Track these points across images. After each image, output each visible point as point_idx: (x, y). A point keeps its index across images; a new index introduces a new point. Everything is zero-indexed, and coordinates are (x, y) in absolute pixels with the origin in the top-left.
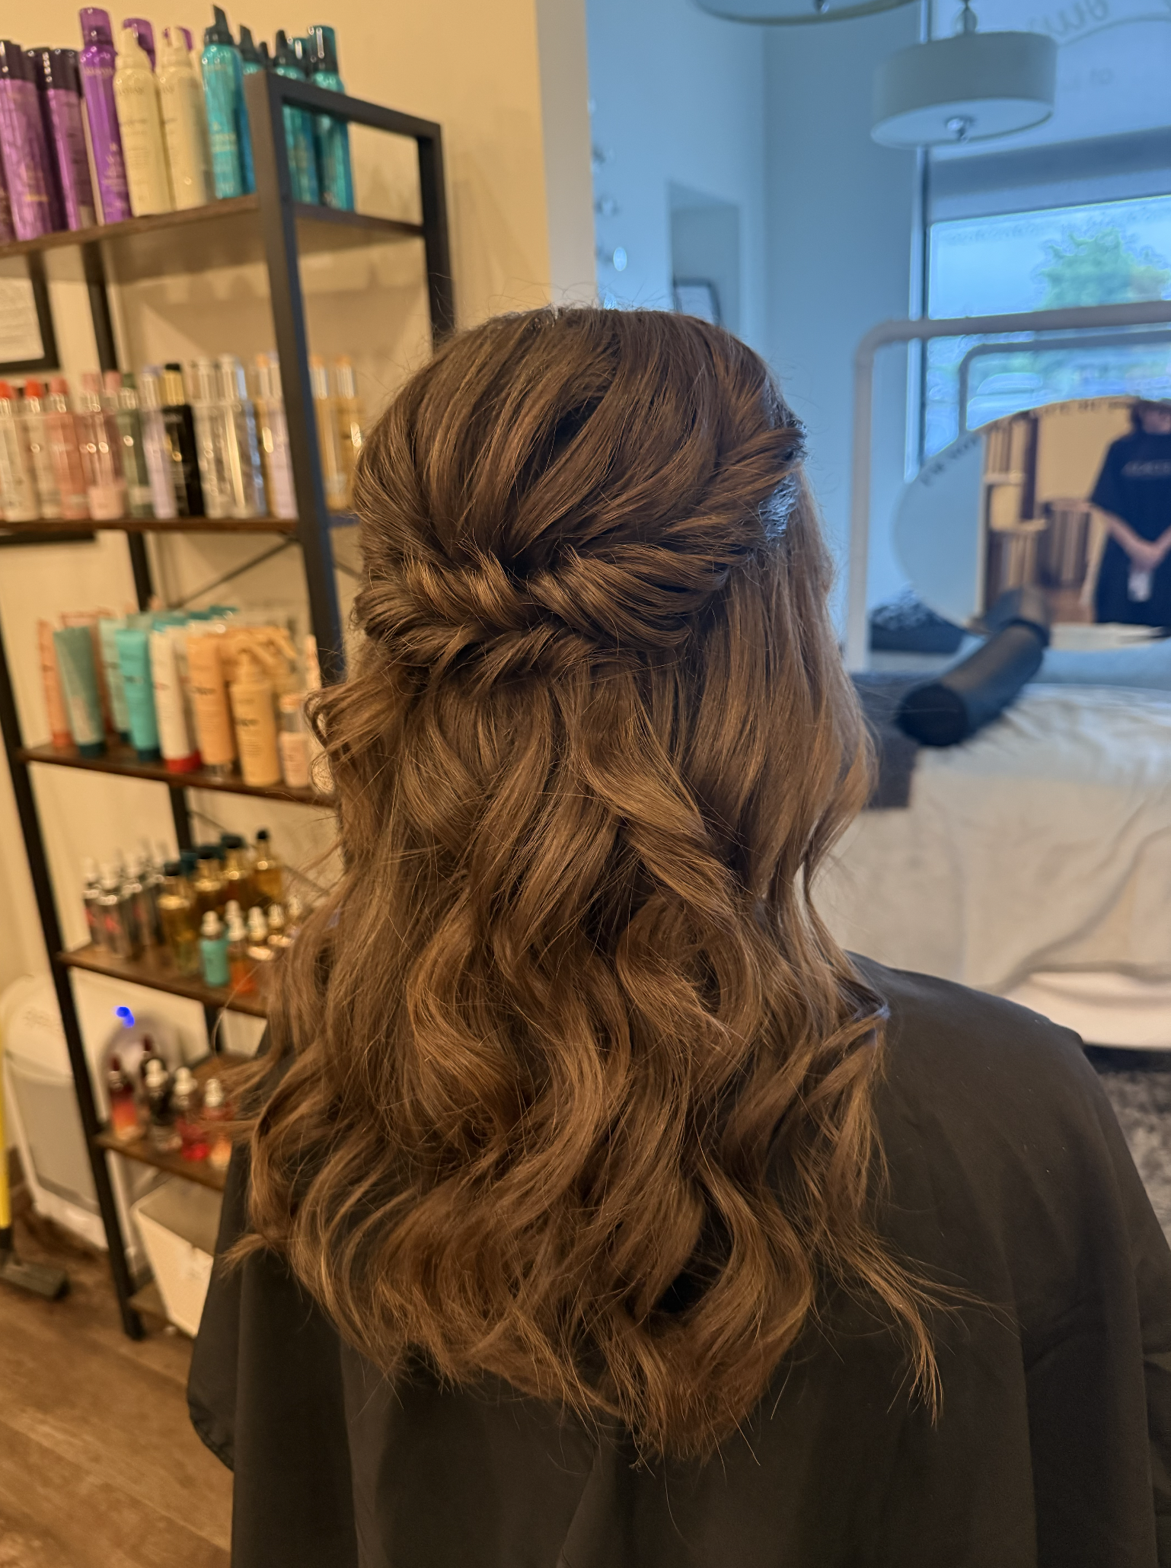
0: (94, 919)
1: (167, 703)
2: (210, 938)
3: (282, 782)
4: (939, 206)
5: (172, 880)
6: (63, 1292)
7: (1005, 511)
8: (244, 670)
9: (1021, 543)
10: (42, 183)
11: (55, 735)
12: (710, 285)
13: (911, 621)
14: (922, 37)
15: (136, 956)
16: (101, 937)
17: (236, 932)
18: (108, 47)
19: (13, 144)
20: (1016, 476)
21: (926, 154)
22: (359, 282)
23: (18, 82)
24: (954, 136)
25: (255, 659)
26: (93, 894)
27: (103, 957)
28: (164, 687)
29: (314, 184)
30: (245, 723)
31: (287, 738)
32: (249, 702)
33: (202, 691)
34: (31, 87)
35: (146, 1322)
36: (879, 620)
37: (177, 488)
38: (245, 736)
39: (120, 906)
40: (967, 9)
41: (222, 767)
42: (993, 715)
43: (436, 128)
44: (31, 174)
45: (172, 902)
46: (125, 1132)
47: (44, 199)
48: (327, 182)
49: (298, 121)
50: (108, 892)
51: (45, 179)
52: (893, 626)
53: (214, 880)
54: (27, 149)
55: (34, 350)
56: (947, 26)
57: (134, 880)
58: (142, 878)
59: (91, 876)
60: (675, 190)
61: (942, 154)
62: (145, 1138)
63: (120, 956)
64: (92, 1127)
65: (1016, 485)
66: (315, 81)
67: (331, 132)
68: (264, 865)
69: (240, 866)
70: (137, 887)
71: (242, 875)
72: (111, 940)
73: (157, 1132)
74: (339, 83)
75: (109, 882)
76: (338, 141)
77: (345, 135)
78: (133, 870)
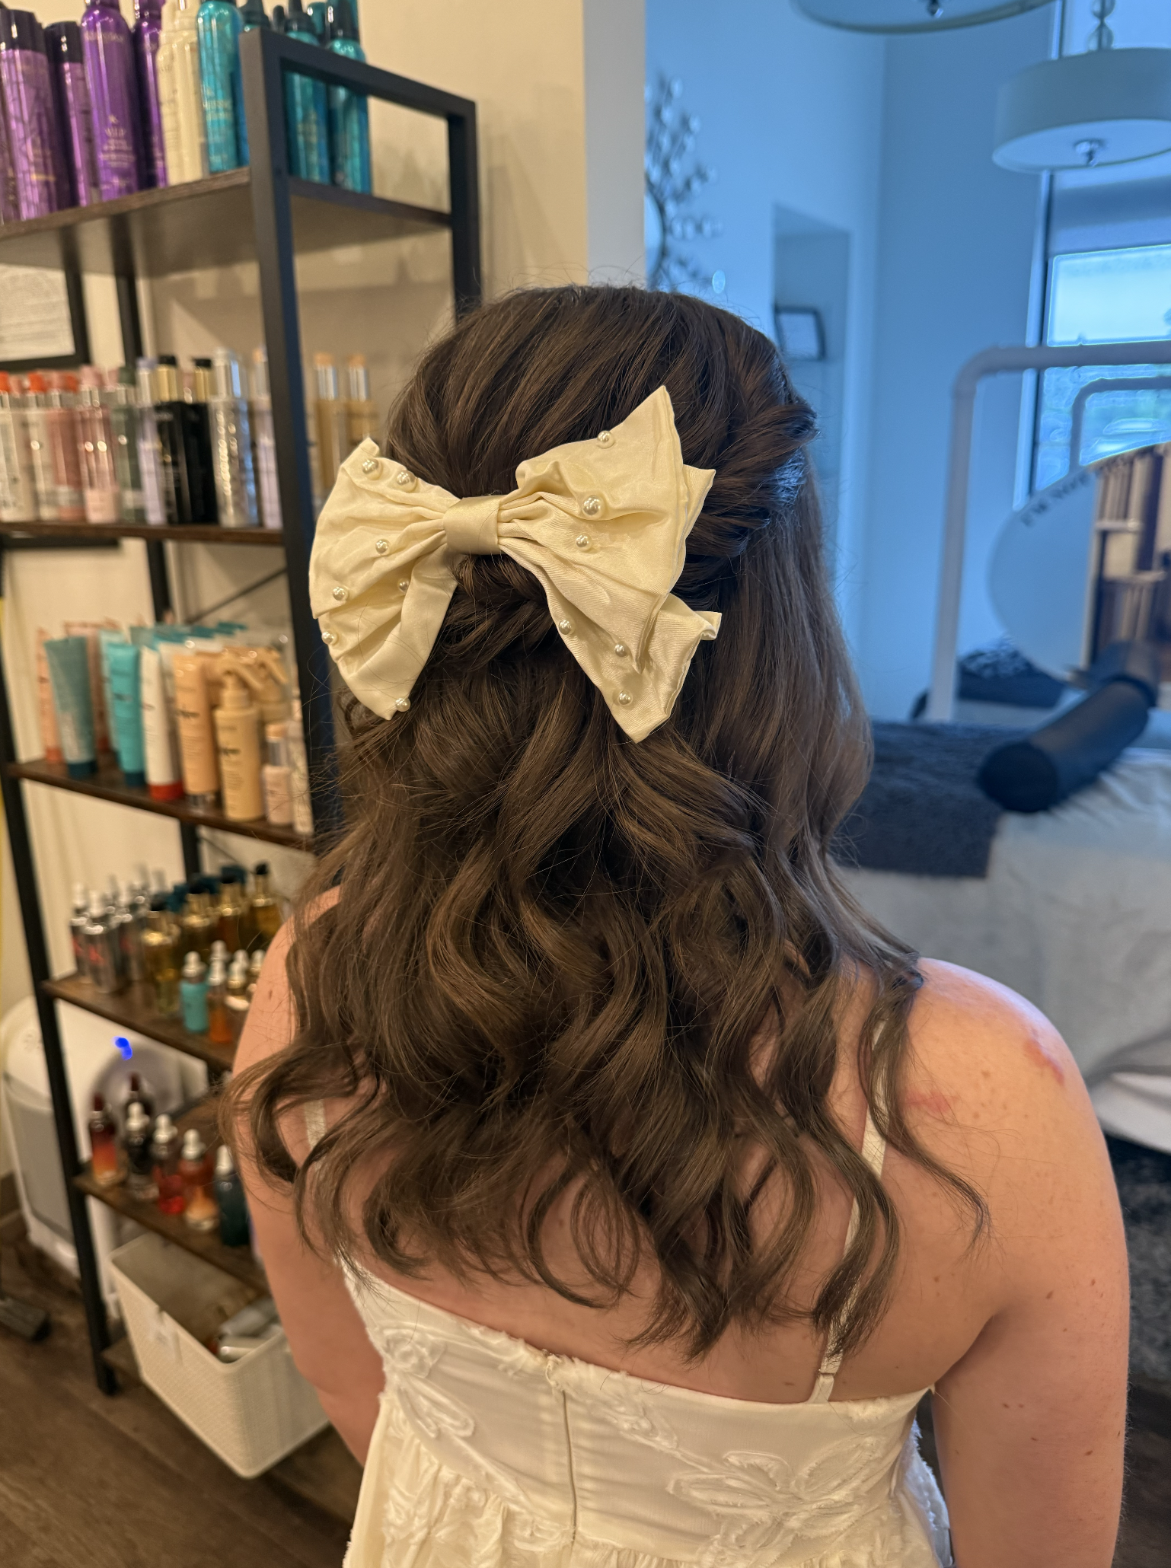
0: (80, 950)
1: (153, 723)
2: (190, 980)
3: (263, 819)
4: (1061, 237)
5: (155, 914)
6: (44, 1332)
7: (1121, 557)
8: (230, 694)
9: (1136, 594)
10: (49, 162)
11: (49, 751)
12: (816, 313)
13: (1007, 670)
14: (1054, 55)
15: (122, 990)
16: (87, 969)
17: (217, 977)
18: (113, 11)
19: (20, 119)
20: (1133, 523)
21: (1052, 179)
22: (388, 277)
23: (29, 53)
24: (1083, 160)
25: (244, 684)
26: (81, 921)
27: (87, 990)
28: (151, 707)
29: (325, 162)
30: (227, 752)
31: (270, 771)
32: (232, 729)
33: (186, 715)
34: (42, 58)
35: (120, 1379)
36: (973, 667)
37: (167, 493)
38: (227, 765)
39: (107, 936)
40: (1102, 26)
41: (203, 796)
42: (1088, 780)
43: (470, 106)
44: (39, 151)
45: (154, 938)
46: (104, 1176)
47: (52, 179)
48: (340, 160)
49: (310, 91)
50: (95, 921)
51: (53, 157)
52: (988, 673)
53: (203, 917)
54: (34, 124)
55: (65, 346)
56: (1080, 41)
57: (124, 910)
58: (133, 907)
59: (79, 902)
60: (781, 214)
61: (1069, 181)
62: (123, 1184)
63: (104, 990)
64: (72, 1166)
65: (1135, 533)
66: (332, 48)
67: (348, 104)
68: (261, 901)
69: (234, 903)
70: (128, 918)
71: (236, 912)
72: (95, 972)
73: (135, 1180)
74: (358, 51)
75: (96, 910)
76: (354, 116)
77: (364, 110)
78: (124, 899)
